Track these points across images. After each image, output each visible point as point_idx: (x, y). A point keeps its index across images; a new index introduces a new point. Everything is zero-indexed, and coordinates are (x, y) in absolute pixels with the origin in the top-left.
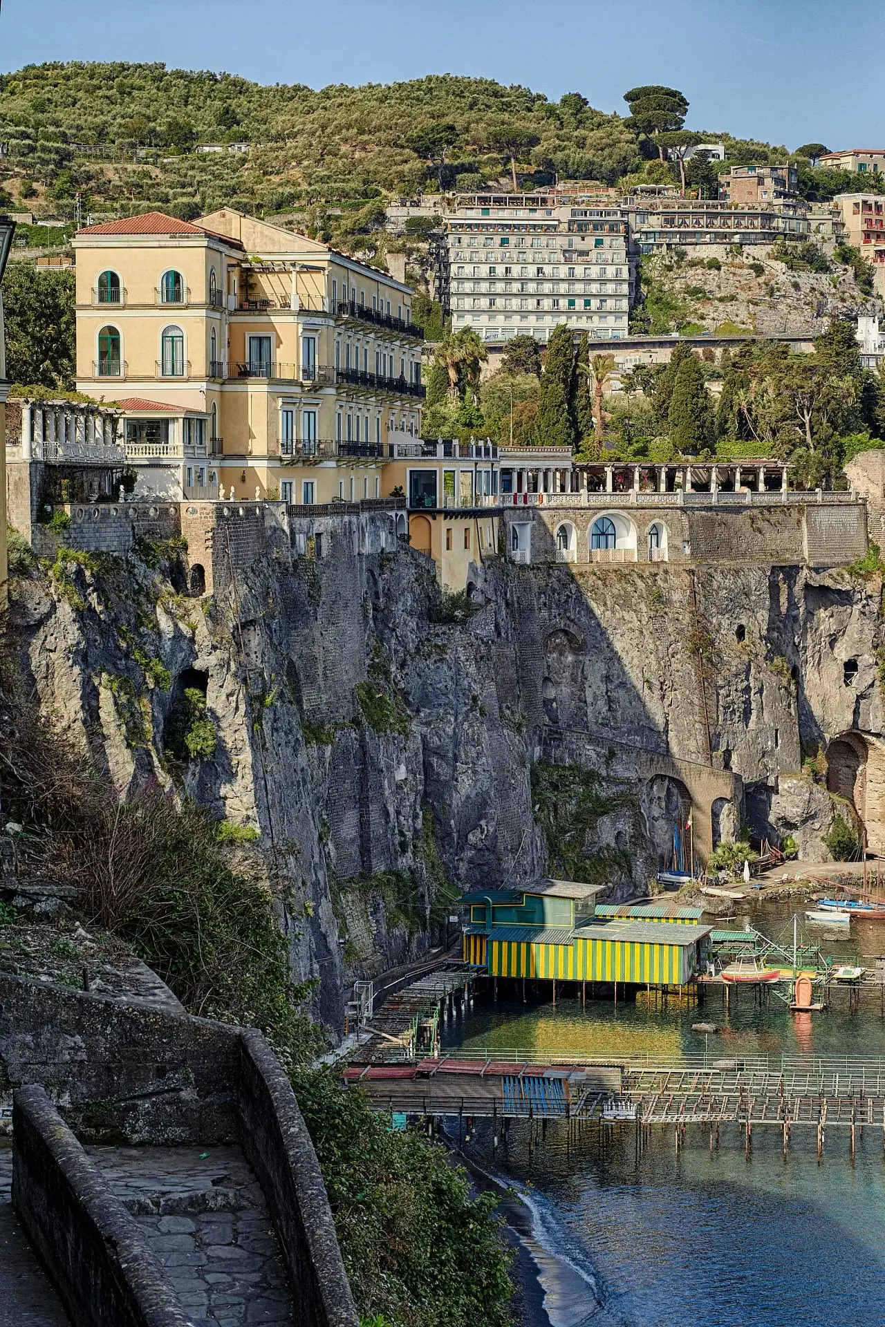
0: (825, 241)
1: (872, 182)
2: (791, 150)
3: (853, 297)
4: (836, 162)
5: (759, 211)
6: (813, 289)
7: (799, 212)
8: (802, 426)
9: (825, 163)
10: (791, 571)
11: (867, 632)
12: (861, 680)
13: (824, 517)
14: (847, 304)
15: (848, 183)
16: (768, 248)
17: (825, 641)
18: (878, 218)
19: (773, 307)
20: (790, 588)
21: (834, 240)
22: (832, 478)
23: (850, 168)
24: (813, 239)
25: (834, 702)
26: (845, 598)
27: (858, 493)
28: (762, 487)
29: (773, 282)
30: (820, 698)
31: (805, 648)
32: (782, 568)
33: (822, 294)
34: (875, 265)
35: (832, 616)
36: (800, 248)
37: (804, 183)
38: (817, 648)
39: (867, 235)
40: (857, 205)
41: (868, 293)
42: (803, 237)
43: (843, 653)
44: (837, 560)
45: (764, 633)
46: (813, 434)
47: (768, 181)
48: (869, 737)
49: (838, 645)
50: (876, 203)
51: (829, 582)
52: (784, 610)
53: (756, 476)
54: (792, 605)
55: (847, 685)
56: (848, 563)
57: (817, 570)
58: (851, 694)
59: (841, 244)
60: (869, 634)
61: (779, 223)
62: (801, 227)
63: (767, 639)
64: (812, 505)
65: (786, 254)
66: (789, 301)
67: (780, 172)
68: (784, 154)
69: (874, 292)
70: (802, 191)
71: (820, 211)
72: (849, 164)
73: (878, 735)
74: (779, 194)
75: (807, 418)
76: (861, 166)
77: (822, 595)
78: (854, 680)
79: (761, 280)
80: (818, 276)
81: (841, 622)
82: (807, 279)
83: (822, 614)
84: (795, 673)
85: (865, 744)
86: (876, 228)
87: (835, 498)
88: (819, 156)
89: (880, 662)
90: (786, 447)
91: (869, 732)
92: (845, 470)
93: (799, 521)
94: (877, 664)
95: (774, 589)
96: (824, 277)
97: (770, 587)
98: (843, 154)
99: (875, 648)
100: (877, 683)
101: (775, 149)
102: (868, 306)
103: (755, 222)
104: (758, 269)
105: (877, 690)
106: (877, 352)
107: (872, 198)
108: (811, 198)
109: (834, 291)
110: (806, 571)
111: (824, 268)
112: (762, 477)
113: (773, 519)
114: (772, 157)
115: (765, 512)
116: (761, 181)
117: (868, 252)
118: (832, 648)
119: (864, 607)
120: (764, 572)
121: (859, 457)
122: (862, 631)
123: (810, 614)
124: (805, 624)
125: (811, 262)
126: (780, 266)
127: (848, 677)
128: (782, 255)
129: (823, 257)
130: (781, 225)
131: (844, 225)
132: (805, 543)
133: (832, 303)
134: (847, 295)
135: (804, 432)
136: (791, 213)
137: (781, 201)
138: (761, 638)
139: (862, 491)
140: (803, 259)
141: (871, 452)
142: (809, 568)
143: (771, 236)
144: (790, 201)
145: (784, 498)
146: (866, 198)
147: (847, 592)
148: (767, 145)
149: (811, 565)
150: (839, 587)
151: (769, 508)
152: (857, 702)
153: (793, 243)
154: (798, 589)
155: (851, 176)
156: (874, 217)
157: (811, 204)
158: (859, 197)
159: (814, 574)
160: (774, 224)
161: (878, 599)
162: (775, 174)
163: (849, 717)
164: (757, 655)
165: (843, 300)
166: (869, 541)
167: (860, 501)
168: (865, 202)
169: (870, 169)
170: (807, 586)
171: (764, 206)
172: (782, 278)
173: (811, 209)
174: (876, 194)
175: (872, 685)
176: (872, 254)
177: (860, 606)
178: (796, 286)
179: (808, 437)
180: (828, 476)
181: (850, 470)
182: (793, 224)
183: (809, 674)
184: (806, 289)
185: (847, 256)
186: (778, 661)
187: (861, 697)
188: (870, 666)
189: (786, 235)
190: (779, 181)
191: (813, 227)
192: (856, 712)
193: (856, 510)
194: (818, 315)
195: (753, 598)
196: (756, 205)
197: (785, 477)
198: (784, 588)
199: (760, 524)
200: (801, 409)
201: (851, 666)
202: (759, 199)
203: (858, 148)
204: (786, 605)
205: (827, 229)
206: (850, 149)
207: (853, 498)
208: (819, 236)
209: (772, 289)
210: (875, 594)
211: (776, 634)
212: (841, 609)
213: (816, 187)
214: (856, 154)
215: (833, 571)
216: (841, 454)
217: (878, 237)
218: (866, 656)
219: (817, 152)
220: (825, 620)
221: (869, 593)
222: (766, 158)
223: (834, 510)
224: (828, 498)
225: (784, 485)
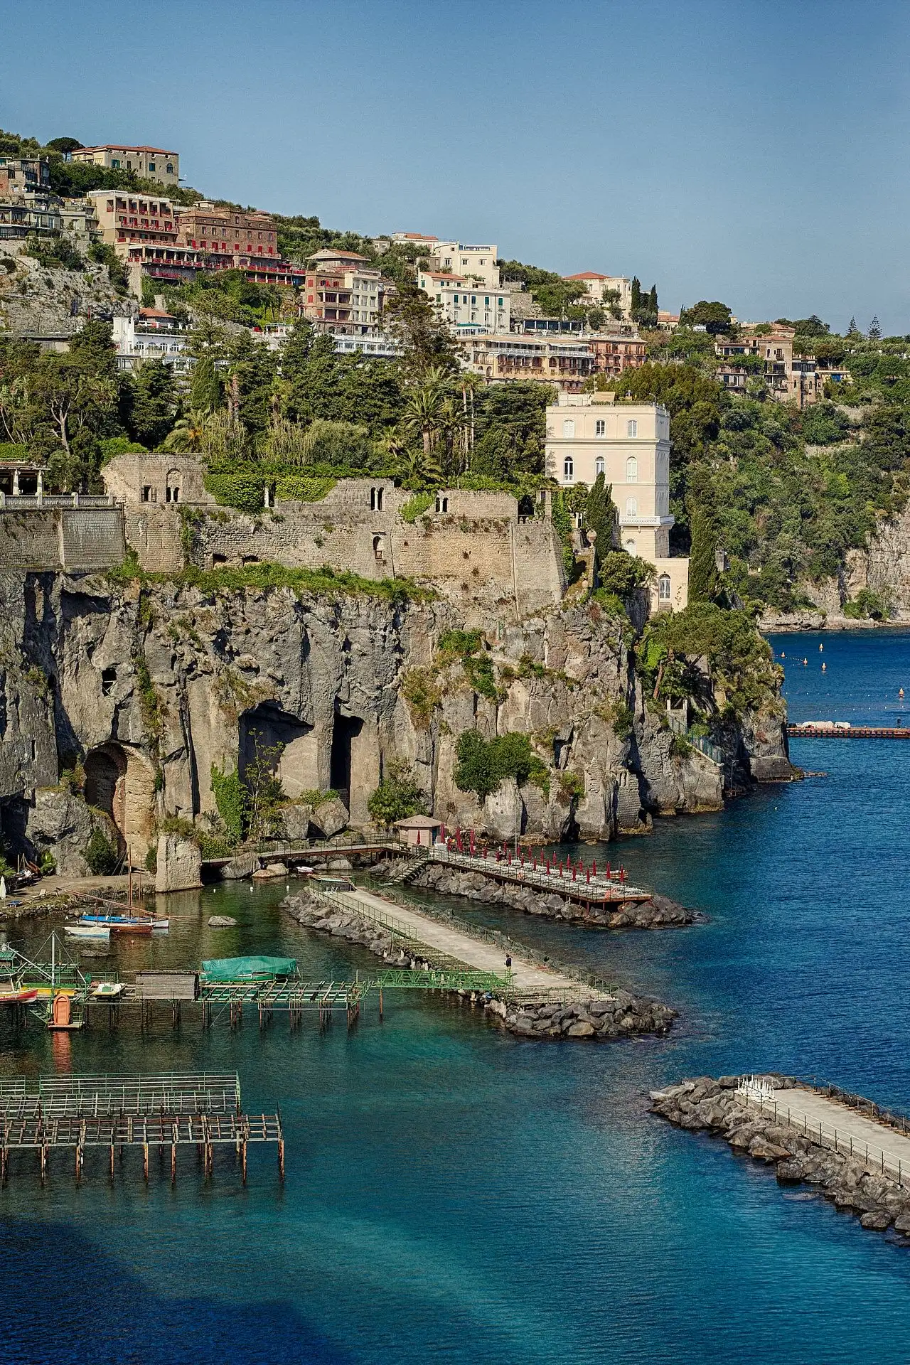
0: (79, 238)
1: (126, 179)
2: (43, 143)
3: (108, 296)
4: (89, 157)
5: (10, 205)
6: (67, 288)
7: (52, 207)
8: (58, 428)
9: (78, 158)
10: (47, 578)
11: (126, 639)
12: (119, 690)
13: (80, 522)
14: (103, 302)
15: (101, 180)
16: (20, 244)
17: (82, 650)
18: (133, 216)
19: (25, 304)
20: (46, 595)
21: (87, 237)
22: (89, 482)
23: (103, 164)
24: (66, 235)
25: (92, 712)
26: (103, 605)
27: (115, 498)
28: (16, 490)
29: (25, 279)
30: (79, 708)
31: (62, 657)
32: (37, 575)
33: (76, 292)
34: (130, 264)
35: (89, 624)
36: (53, 245)
37: (57, 178)
38: (75, 656)
39: (122, 234)
40: (110, 202)
41: (123, 293)
42: (56, 234)
43: (101, 661)
44: (94, 566)
45: (20, 641)
46: (69, 437)
47: (19, 175)
48: (128, 748)
49: (95, 653)
50: (130, 200)
51: (86, 589)
52: (40, 617)
53: (11, 479)
54: (49, 612)
55: (106, 694)
56: (106, 569)
57: (74, 576)
58: (109, 704)
59: (95, 242)
60: (127, 642)
61: (31, 218)
62: (54, 223)
63: (23, 647)
64: (69, 509)
65: (38, 250)
66: (42, 299)
67: (31, 165)
68: (35, 146)
69: (129, 292)
70: (54, 186)
71: (72, 208)
72: (101, 159)
73: (137, 746)
74: (30, 188)
75: (63, 420)
76: (114, 162)
77: (79, 603)
78: (113, 689)
79: (14, 276)
80: (71, 274)
81: (98, 630)
82: (60, 276)
83: (80, 621)
84: (53, 684)
85: (124, 756)
86: (130, 226)
87: (92, 502)
88: (71, 150)
89: (139, 671)
90: (43, 449)
91: (128, 743)
92: (102, 473)
93: (55, 527)
94: (135, 672)
95: (30, 597)
96: (78, 275)
97: (25, 593)
98: (95, 149)
99: (134, 656)
100: (136, 692)
101: (25, 141)
102: (124, 306)
103: (6, 216)
104: (11, 266)
105: (135, 699)
106: (134, 354)
107: (126, 196)
108: (64, 193)
109: (88, 289)
110: (62, 577)
111: (78, 266)
112: (16, 480)
113: (29, 523)
114: (23, 150)
115: (20, 517)
116: (11, 173)
117: (122, 250)
118: (90, 656)
119: (122, 614)
120: (19, 578)
121: (116, 461)
122: (120, 639)
123: (67, 622)
124: (62, 631)
125: (64, 259)
126: (32, 263)
127: (106, 686)
128: (35, 251)
129: (77, 253)
130: (34, 220)
131: (97, 222)
132: (62, 548)
133: (86, 302)
134: (102, 294)
135: (60, 434)
136: (43, 208)
137: (32, 195)
138: (17, 646)
139: (119, 494)
140: (56, 255)
141: (128, 456)
142: (66, 575)
143: (22, 232)
144: (42, 196)
145: (39, 502)
146: (119, 195)
147: (105, 599)
148: (17, 137)
149: (68, 571)
150: (96, 594)
151: (24, 513)
152: (116, 712)
153: (46, 239)
154: (54, 596)
155: (104, 173)
156: (129, 215)
157: (64, 199)
158: (113, 194)
159: (70, 581)
160: (26, 219)
161: (136, 606)
162: (26, 168)
163: (108, 727)
164: (12, 665)
165: (98, 300)
166: (127, 547)
167: (118, 506)
168: (119, 200)
169: (124, 165)
170: (64, 594)
171: (15, 199)
172: (35, 275)
173: (63, 204)
174: (130, 192)
175: (131, 694)
176: (127, 254)
177: (118, 613)
178: (50, 284)
179: (64, 439)
180: (85, 480)
181: (108, 474)
182: (46, 219)
183: (67, 682)
184: (59, 287)
185: (101, 254)
186: (34, 670)
187: (119, 707)
188: (129, 675)
189: (38, 231)
190: (30, 175)
191: (66, 223)
192: (115, 722)
193: (112, 516)
194: (73, 314)
195: (8, 605)
196: (7, 199)
197: (40, 480)
198: (40, 595)
199: (15, 529)
200: (57, 410)
201: (109, 675)
202: (10, 192)
203: (112, 144)
204: (42, 612)
205: (80, 225)
206: (103, 144)
207: (109, 502)
208: (73, 232)
209: (25, 286)
210: (133, 601)
211: (32, 643)
212: (98, 616)
213: (68, 182)
214: (109, 149)
215: (91, 578)
216: (100, 458)
217: (133, 236)
218: (125, 665)
219: (69, 145)
220: (83, 627)
221: (127, 600)
222: (17, 150)
223: (91, 515)
224: (85, 502)
225: (39, 489)
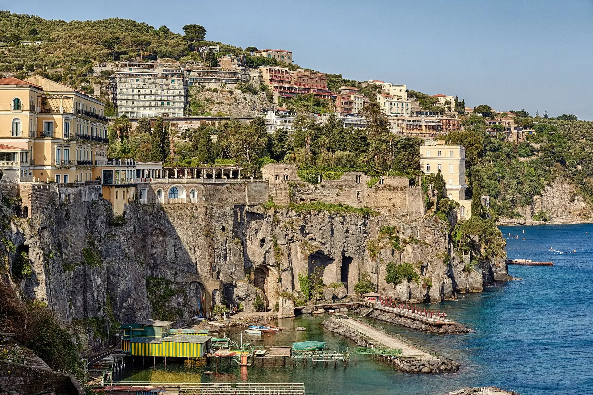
0: (256, 83)
1: (273, 62)
2: (244, 49)
3: (266, 104)
4: (260, 54)
5: (232, 71)
6: (251, 100)
7: (247, 72)
8: (246, 154)
9: (256, 54)
10: (242, 207)
11: (269, 228)
12: (266, 246)
13: (253, 187)
14: (264, 106)
15: (264, 62)
16: (235, 85)
17: (254, 232)
18: (275, 75)
19: (237, 106)
20: (241, 213)
21: (259, 82)
22: (256, 173)
23: (265, 56)
24: (251, 82)
25: (257, 254)
26: (261, 217)
27: (266, 179)
28: (231, 176)
29: (237, 97)
30: (252, 253)
31: (246, 235)
32: (238, 205)
33: (255, 102)
34: (274, 92)
35: (256, 223)
36: (247, 85)
37: (248, 61)
38: (251, 234)
39: (271, 81)
40: (267, 70)
41: (271, 102)
42: (248, 81)
43: (260, 236)
44: (258, 202)
45: (232, 229)
46: (250, 157)
47: (235, 61)
48: (269, 267)
49: (258, 233)
50: (274, 69)
51: (255, 211)
52: (239, 221)
53: (229, 172)
54: (242, 219)
55: (262, 248)
56: (262, 204)
57: (251, 206)
58: (263, 251)
59: (262, 84)
60: (269, 230)
61: (239, 76)
62: (247, 78)
63: (233, 231)
64: (249, 183)
65: (241, 87)
66: (243, 104)
67: (239, 57)
68: (241, 50)
69: (274, 102)
70: (247, 64)
71: (254, 72)
72: (264, 54)
73: (272, 266)
74: (239, 65)
75: (248, 151)
76: (269, 55)
77: (253, 216)
78: (264, 246)
79: (232, 96)
80: (253, 95)
81: (259, 225)
82: (249, 96)
83: (253, 222)
84: (243, 244)
85: (268, 269)
86: (274, 78)
87: (258, 180)
88: (254, 51)
89: (273, 240)
90: (240, 162)
91: (269, 265)
92: (261, 170)
93: (244, 189)
94: (272, 240)
95: (235, 213)
96: (255, 96)
97: (234, 212)
98: (263, 51)
99: (272, 234)
100: (272, 247)
101: (238, 48)
102: (272, 107)
103: (230, 75)
104: (232, 93)
105: (272, 250)
106: (275, 124)
107: (273, 68)
108: (251, 67)
109: (259, 101)
110: (247, 206)
111: (255, 93)
112: (231, 172)
113: (235, 188)
114: (237, 51)
115: (232, 185)
116: (233, 60)
117: (271, 87)
118: (256, 234)
119: (268, 219)
120: (232, 207)
121: (266, 166)
122: (267, 228)
123: (249, 222)
124: (247, 226)
125: (250, 90)
126: (239, 92)
127: (262, 245)
128: (240, 88)
129: (255, 89)
130: (240, 77)
131: (263, 77)
132: (247, 196)
133: (258, 106)
134: (264, 102)
135: (247, 157)
136: (244, 72)
137: (240, 68)
138: (231, 231)
139: (267, 177)
140: (248, 89)
141: (270, 164)
142: (248, 206)
143: (236, 81)
144: (243, 68)
145: (239, 180)
146: (270, 68)
147: (262, 214)
148: (235, 47)
149: (249, 204)
150: (259, 212)
151: (234, 184)
152: (265, 254)
153: (244, 83)
154: (244, 214)
155: (265, 59)
156: (274, 75)
157: (251, 69)
158: (268, 67)
159: (250, 208)
160: (238, 76)
161: (273, 217)
162: (238, 58)
163: (262, 260)
164: (229, 237)
165: (262, 105)
166: (270, 196)
167: (266, 181)
168: (270, 69)
169: (272, 57)
170: (247, 212)
171: (234, 69)
172: (240, 96)
173: (251, 71)
174: (274, 66)
175: (270, 248)
176: (273, 88)
177: (266, 219)
178: (245, 99)
179: (248, 158)
180: (255, 172)
181: (263, 170)
182: (244, 76)
183: (248, 244)
184: (249, 100)
185: (264, 88)
186: (236, 239)
187: (267, 252)
188: (270, 241)
189: (241, 80)
190: (239, 61)
191: (251, 78)
192: (265, 258)
193: (265, 185)
194: (253, 110)
195: (228, 216)
196: (231, 69)
197: (240, 172)
198: (239, 213)
199: (232, 190)
200: (246, 148)
201: (263, 241)
202: (232, 67)
203: (269, 49)
204: (240, 219)
205: (257, 78)
206: (265, 49)
207: (264, 180)
208: (254, 81)
209: (237, 100)
210: (272, 215)
211: (236, 229)
212: (259, 220)
213: (253, 63)
214: (267, 51)
215: (257, 207)
216: (260, 165)
217: (275, 82)
218: (268, 237)
219: (253, 50)
220: (254, 224)
221: (270, 215)
222: (234, 52)
223: (257, 185)
224: (255, 180)
225: (239, 176)
